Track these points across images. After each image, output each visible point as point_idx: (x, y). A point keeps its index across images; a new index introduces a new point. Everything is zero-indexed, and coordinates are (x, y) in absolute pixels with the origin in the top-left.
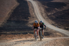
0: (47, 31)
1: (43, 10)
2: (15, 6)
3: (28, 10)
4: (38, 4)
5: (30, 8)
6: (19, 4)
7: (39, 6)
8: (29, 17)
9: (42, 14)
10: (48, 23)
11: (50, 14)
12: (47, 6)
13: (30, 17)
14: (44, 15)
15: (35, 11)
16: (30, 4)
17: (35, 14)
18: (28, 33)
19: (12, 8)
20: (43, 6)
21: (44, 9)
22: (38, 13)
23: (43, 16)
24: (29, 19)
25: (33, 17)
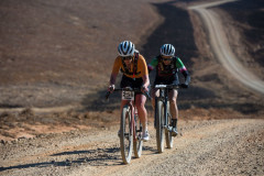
0: (250, 101)
1: (237, 36)
2: (151, 24)
3: (192, 39)
4: (222, 18)
5: (197, 29)
6: (163, 19)
7: (224, 24)
8: (194, 59)
9: (233, 48)
10: (253, 76)
11: (259, 47)
12: (250, 24)
13: (197, 56)
14: (239, 51)
15: (213, 41)
16: (197, 18)
17: (212, 49)
18: (193, 107)
19: (143, 32)
20: (238, 23)
21: (241, 33)
22: (221, 44)
23: (236, 55)
24: (193, 63)
25: (207, 59)
